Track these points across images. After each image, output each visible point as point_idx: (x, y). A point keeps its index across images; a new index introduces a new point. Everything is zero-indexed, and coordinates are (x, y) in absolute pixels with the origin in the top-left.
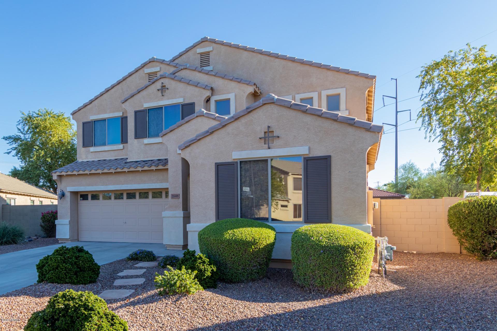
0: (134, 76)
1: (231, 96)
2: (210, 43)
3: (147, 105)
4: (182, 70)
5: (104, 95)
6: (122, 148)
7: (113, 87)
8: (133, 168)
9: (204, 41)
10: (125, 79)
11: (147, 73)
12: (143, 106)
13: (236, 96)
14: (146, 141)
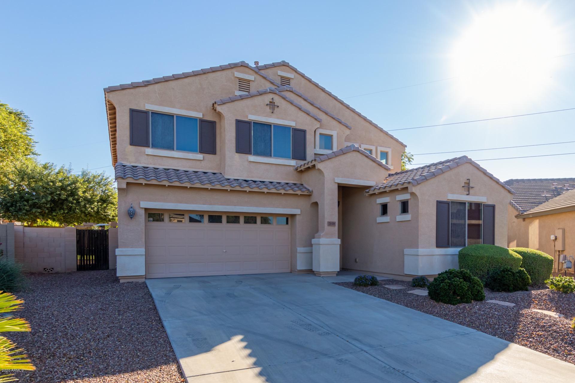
0: (218, 74)
1: (334, 133)
2: (291, 70)
3: (252, 117)
4: (286, 92)
5: (171, 82)
6: (202, 159)
7: (186, 76)
8: (257, 188)
9: (284, 65)
10: (204, 72)
11: (238, 78)
12: (247, 117)
13: (337, 134)
14: (252, 158)
